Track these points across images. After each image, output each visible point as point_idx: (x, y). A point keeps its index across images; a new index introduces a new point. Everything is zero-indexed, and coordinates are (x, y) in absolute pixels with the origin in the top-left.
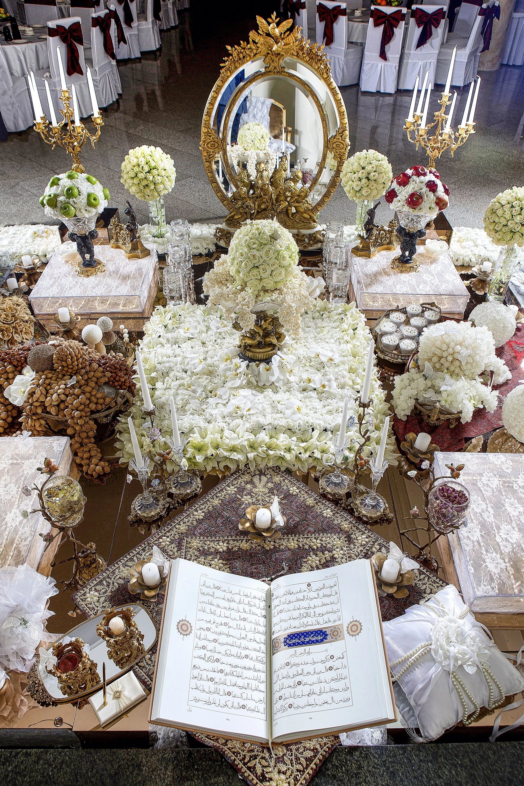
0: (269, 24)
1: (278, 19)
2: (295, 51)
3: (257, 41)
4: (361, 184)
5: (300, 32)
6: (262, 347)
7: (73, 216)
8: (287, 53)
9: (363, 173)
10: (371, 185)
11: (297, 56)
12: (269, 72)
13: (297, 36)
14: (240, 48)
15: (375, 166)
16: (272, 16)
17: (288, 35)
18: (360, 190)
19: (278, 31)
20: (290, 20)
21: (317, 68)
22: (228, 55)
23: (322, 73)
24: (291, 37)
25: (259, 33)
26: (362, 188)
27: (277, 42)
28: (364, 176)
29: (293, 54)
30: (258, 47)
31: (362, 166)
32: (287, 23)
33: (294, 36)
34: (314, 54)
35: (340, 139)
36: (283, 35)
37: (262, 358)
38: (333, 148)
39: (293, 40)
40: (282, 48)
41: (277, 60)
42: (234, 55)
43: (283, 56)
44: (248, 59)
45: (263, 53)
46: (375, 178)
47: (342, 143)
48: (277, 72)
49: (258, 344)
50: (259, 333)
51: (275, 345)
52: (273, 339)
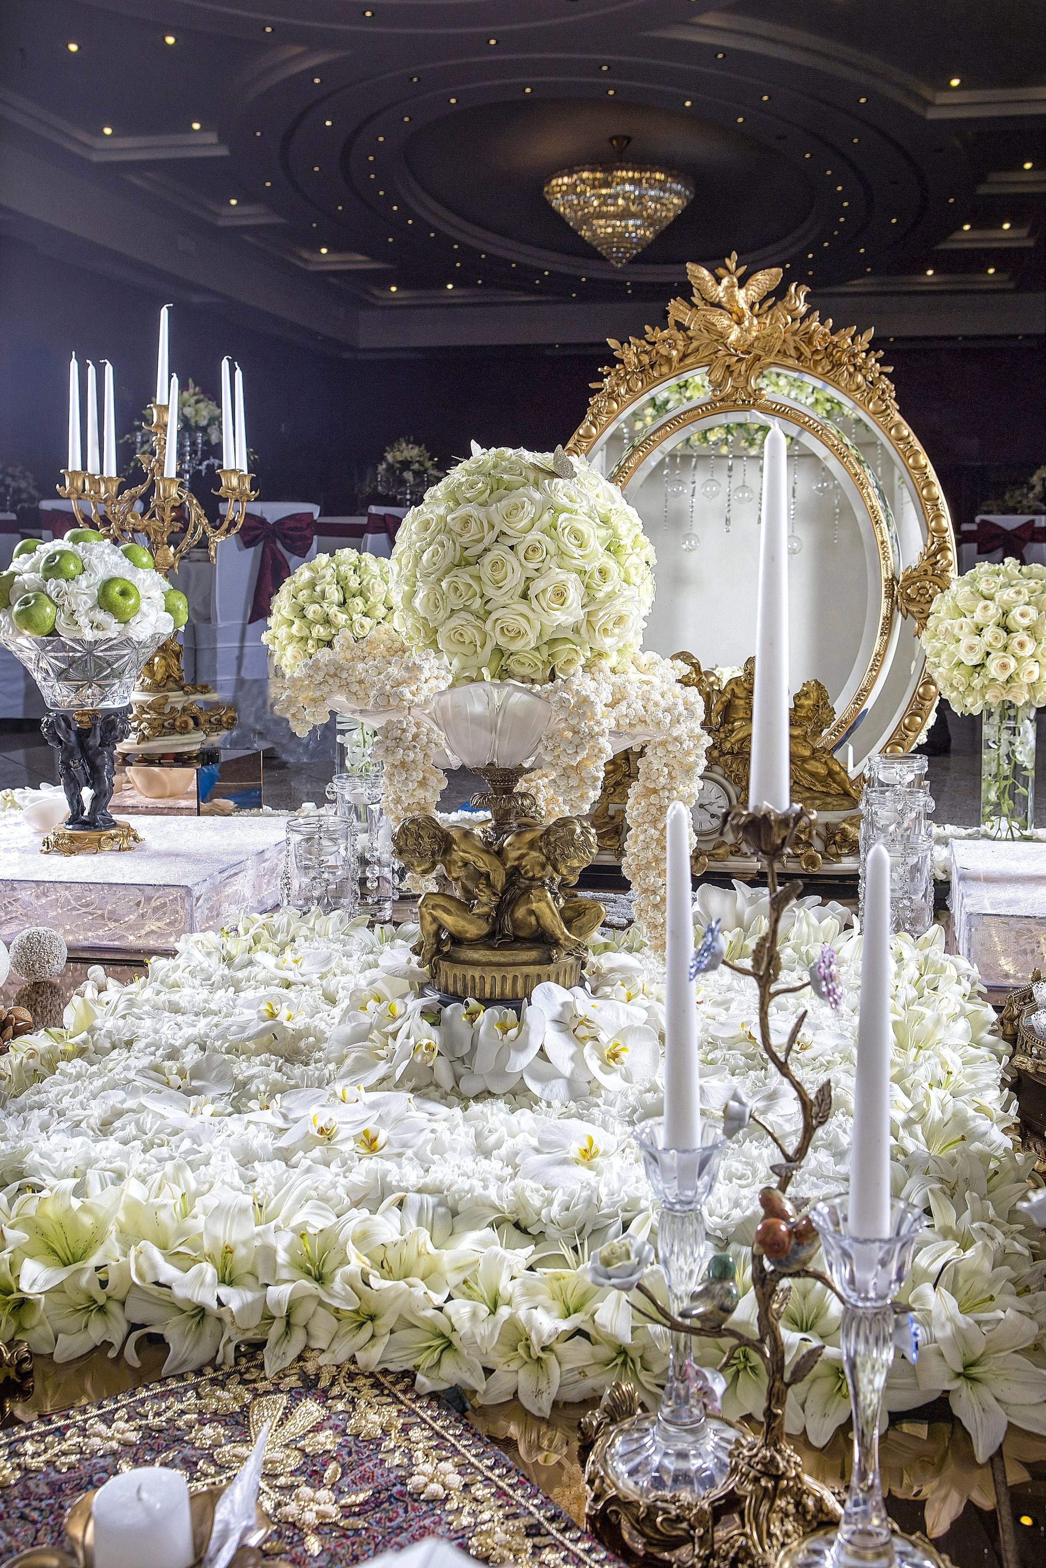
0: (718, 280)
1: (743, 269)
2: (792, 345)
3: (686, 324)
4: (982, 643)
5: (802, 298)
6: (504, 946)
7: (47, 630)
8: (770, 351)
9: (986, 608)
10: (1016, 640)
11: (798, 359)
12: (722, 400)
13: (793, 308)
14: (644, 342)
15: (1025, 591)
16: (727, 261)
17: (770, 308)
18: (982, 665)
19: (742, 297)
20: (774, 270)
21: (854, 387)
22: (613, 361)
23: (870, 401)
24: (779, 311)
25: (693, 305)
26: (988, 654)
27: (739, 323)
28: (992, 617)
29: (785, 353)
30: (691, 339)
31: (985, 592)
32: (767, 277)
33: (785, 308)
34: (844, 351)
35: (930, 572)
36: (757, 306)
37: (498, 990)
38: (910, 600)
39: (786, 318)
40: (754, 334)
41: (743, 368)
42: (626, 361)
43: (758, 358)
44: (665, 369)
45: (703, 353)
46: (1026, 622)
47: (935, 583)
48: (744, 401)
49: (491, 935)
50: (488, 876)
51: (555, 943)
52: (543, 905)
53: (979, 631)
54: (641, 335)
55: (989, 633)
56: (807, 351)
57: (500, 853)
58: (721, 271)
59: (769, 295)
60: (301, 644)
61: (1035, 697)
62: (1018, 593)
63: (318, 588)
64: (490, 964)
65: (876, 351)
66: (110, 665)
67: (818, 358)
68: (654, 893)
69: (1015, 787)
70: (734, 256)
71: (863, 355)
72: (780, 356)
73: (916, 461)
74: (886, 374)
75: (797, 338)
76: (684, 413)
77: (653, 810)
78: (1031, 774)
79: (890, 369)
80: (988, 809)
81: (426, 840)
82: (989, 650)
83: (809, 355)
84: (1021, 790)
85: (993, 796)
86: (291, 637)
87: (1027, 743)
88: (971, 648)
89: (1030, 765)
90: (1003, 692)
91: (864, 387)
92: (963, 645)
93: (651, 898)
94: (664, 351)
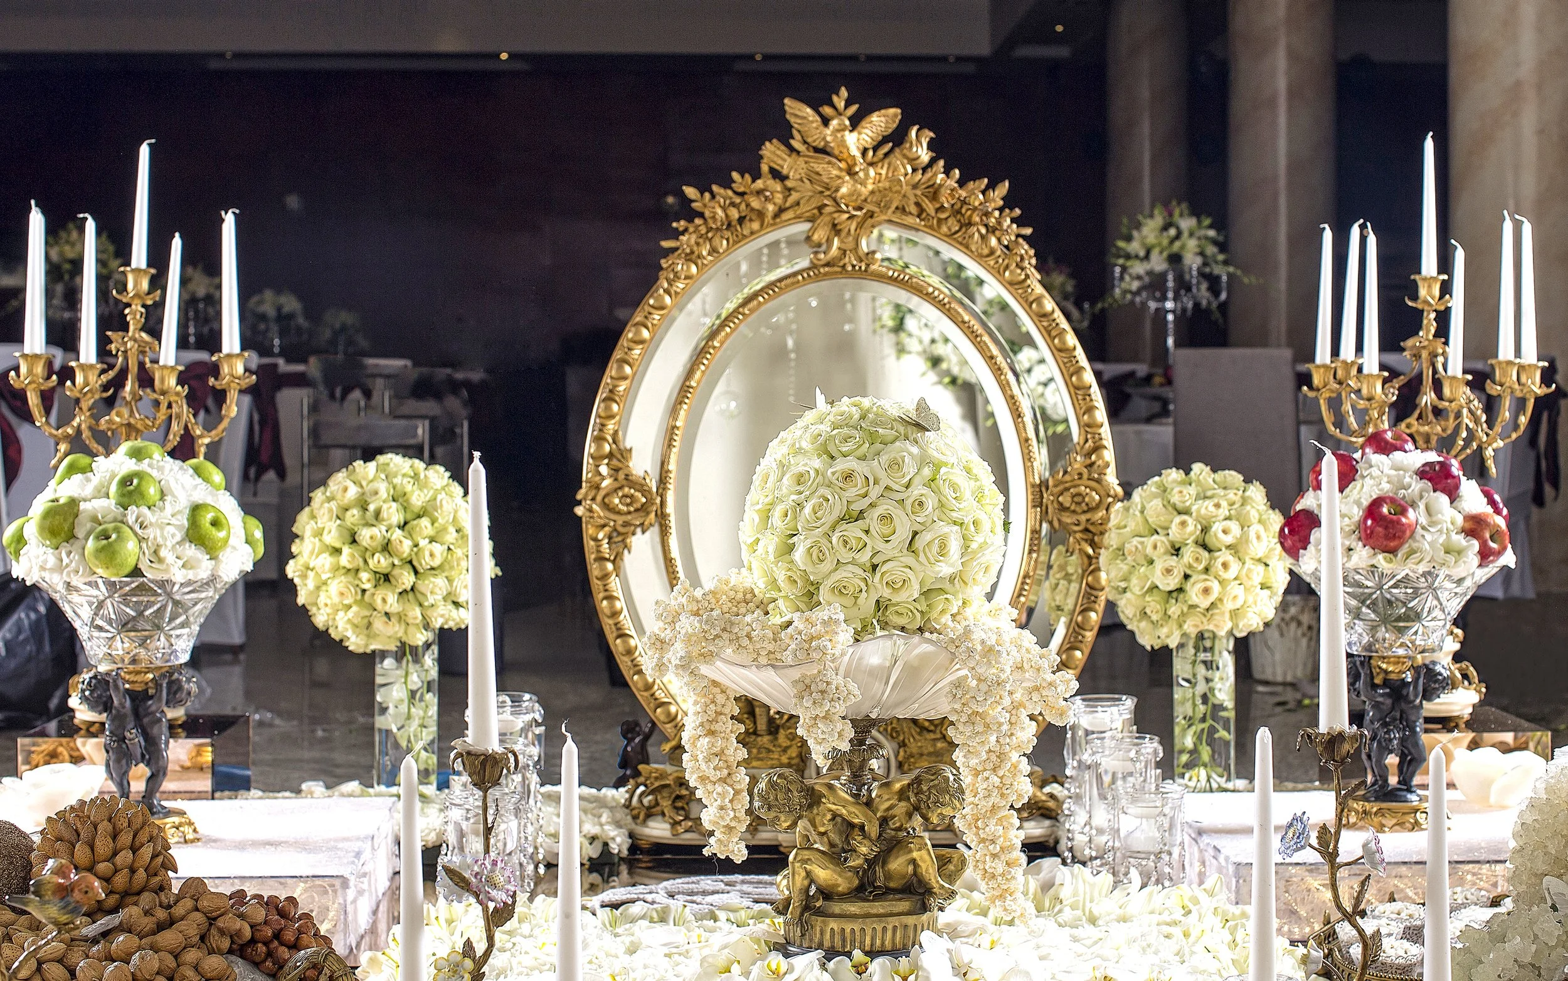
0: (826, 121)
1: (854, 108)
2: (913, 199)
3: (785, 172)
4: (1179, 566)
5: (925, 145)
6: (877, 898)
7: (128, 570)
8: (887, 207)
9: (1183, 524)
10: (1220, 561)
11: (919, 216)
12: (827, 264)
13: (915, 156)
14: (730, 193)
15: (1224, 504)
16: (835, 98)
17: (886, 155)
18: (1180, 590)
19: (854, 142)
20: (892, 111)
21: (986, 251)
22: (690, 214)
23: (1007, 267)
24: (897, 160)
25: (792, 149)
26: (1187, 577)
27: (851, 172)
28: (1191, 534)
29: (904, 209)
30: (789, 190)
31: (1180, 506)
32: (883, 119)
33: (905, 156)
34: (975, 209)
35: (1085, 476)
36: (871, 153)
37: (878, 942)
38: (1063, 508)
39: (905, 168)
40: (870, 187)
41: (853, 228)
42: (707, 214)
43: (871, 215)
44: (756, 226)
45: (803, 209)
46: (1228, 539)
47: (1092, 489)
48: (854, 266)
49: (861, 888)
50: (862, 828)
51: (928, 891)
52: (924, 852)
53: (1176, 551)
54: (727, 183)
55: (1190, 553)
56: (930, 208)
57: (869, 803)
58: (827, 110)
59: (885, 140)
60: (350, 578)
61: (1237, 626)
62: (1217, 506)
63: (372, 507)
64: (867, 916)
65: (1011, 209)
66: (186, 611)
67: (943, 216)
68: (993, 842)
69: (1212, 730)
70: (844, 92)
71: (997, 213)
72: (898, 214)
73: (1063, 341)
74: (1024, 237)
75: (919, 192)
76: (780, 280)
77: (993, 757)
78: (1232, 715)
79: (1028, 231)
80: (1184, 758)
81: (796, 794)
82: (1189, 572)
83: (933, 213)
84: (1222, 733)
85: (1189, 742)
86: (336, 568)
87: (1227, 679)
88: (1168, 571)
89: (1229, 704)
90: (1205, 620)
91: (999, 252)
92: (1159, 566)
93: (991, 847)
94: (755, 203)
